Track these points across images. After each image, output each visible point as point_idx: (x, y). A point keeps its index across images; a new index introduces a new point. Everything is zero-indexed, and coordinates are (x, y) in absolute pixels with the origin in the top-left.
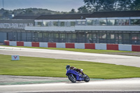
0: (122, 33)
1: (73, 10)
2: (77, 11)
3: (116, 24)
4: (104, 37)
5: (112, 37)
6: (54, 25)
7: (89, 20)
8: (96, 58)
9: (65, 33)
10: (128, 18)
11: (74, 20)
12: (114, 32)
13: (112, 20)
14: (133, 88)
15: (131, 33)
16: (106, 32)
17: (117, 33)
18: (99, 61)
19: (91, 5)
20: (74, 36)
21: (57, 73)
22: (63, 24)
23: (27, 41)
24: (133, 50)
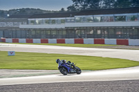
0: (107, 29)
1: (62, 9)
2: (66, 10)
3: (102, 20)
4: (92, 32)
5: (99, 32)
6: (46, 22)
7: (77, 18)
8: (84, 52)
9: (56, 30)
10: (112, 15)
11: (64, 18)
12: (100, 28)
13: (98, 17)
14: (119, 78)
15: (115, 29)
16: (93, 28)
17: (102, 29)
18: (88, 55)
19: (79, 4)
20: (64, 33)
21: (50, 66)
22: (54, 22)
23: (21, 38)
24: (118, 44)
